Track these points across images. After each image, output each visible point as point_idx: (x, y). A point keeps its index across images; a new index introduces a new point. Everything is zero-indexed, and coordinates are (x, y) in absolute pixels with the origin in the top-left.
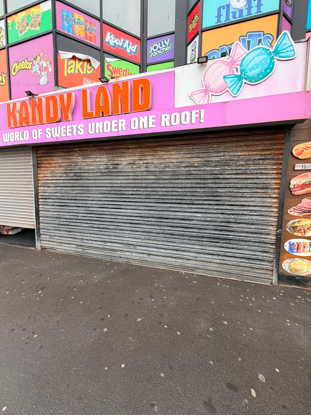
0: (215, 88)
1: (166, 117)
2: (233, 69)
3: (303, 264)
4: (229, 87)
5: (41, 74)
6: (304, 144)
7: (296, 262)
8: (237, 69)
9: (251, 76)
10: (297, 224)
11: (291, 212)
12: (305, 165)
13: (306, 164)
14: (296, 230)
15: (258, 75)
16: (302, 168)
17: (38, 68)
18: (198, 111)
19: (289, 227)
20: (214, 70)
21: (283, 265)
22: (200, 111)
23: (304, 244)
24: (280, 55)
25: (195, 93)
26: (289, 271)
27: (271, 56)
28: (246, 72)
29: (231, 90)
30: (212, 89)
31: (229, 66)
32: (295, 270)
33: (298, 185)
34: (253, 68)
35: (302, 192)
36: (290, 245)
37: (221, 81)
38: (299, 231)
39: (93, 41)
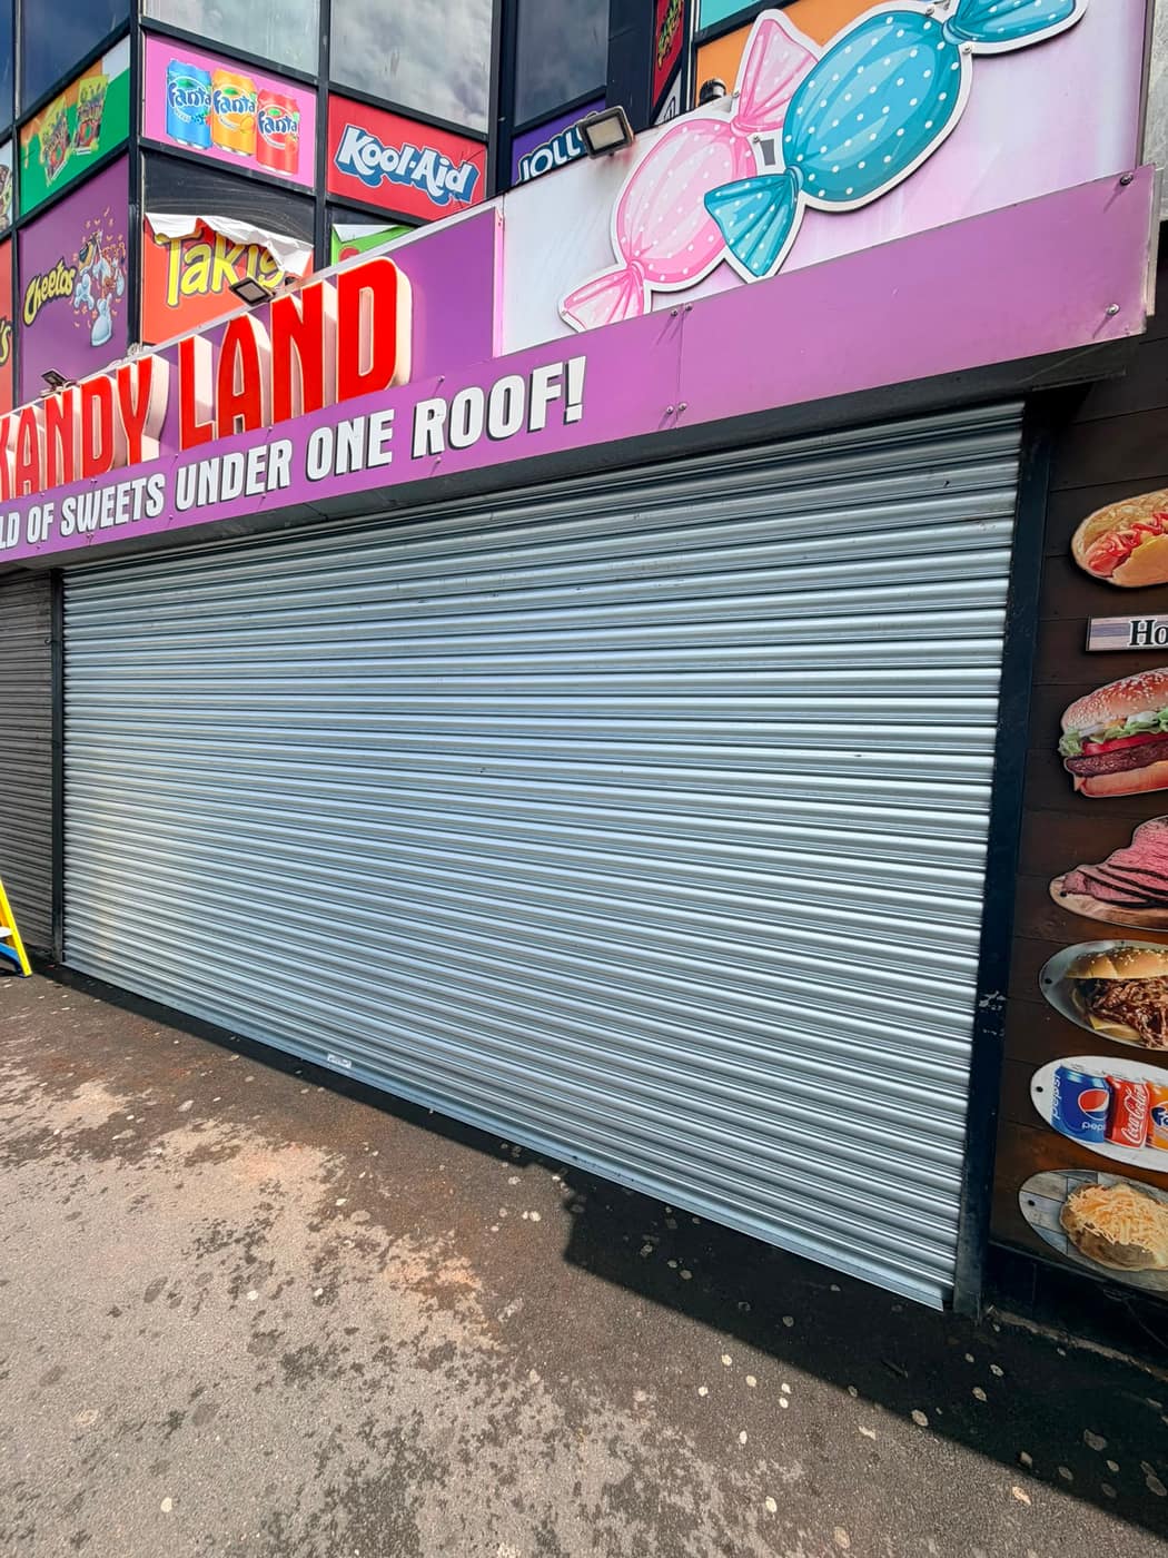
0: (669, 256)
1: (432, 413)
2: (748, 154)
3: (1150, 1219)
4: (732, 242)
5: (95, 307)
6: (1141, 499)
7: (1106, 1194)
8: (768, 147)
9: (836, 169)
10: (1110, 972)
11: (1069, 896)
12: (1150, 623)
13: (1156, 618)
14: (1102, 1007)
15: (874, 156)
16: (1134, 641)
17: (89, 288)
18: (557, 369)
19: (1055, 981)
20: (666, 174)
21: (1023, 1198)
22: (566, 368)
23: (1152, 1097)
24: (991, 26)
25: (582, 295)
26: (1060, 1244)
27: (941, 45)
28: (813, 156)
29: (743, 256)
30: (656, 262)
31: (733, 140)
32: (1100, 1248)
33: (1108, 741)
34: (849, 127)
35: (1137, 781)
36: (1069, 1089)
37: (699, 216)
38: (1119, 1012)
39: (288, 166)
